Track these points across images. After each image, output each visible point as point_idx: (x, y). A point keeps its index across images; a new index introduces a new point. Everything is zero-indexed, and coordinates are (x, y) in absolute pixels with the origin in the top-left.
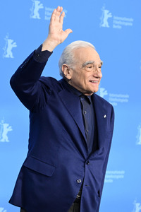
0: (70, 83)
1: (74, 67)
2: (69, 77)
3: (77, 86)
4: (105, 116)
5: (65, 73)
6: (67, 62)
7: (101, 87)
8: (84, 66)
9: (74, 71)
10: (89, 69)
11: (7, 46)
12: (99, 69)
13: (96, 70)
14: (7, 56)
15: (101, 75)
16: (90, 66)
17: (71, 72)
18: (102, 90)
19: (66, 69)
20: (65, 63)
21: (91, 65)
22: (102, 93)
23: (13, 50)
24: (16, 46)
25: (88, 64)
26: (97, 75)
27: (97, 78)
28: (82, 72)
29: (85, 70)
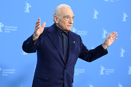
0: (57, 25)
1: (60, 18)
2: (57, 22)
3: (61, 27)
4: (74, 42)
6: (57, 14)
7: (73, 27)
8: (64, 17)
9: (60, 20)
10: (66, 19)
11: (26, 7)
12: (72, 19)
13: (70, 19)
14: (26, 12)
15: (72, 22)
16: (67, 17)
17: (58, 20)
18: (74, 29)
19: (56, 18)
20: (55, 15)
21: (68, 17)
23: (29, 9)
24: (31, 7)
25: (66, 16)
26: (71, 22)
27: (71, 23)
28: (63, 21)
29: (65, 19)
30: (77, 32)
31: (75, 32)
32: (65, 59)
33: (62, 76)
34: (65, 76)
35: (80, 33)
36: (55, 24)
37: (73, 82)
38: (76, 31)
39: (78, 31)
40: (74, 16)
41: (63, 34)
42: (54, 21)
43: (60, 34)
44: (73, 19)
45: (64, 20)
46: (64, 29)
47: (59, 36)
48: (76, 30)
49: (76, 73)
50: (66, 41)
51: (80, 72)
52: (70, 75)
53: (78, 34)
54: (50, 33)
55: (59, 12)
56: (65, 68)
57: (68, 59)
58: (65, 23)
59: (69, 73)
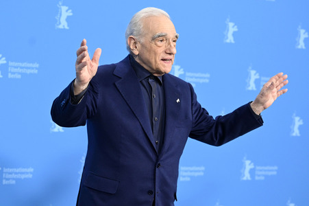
0: (137, 60)
1: (142, 40)
2: (136, 52)
3: (145, 63)
4: (178, 101)
5: (131, 47)
6: (135, 32)
7: (176, 64)
8: (154, 39)
9: (143, 45)
10: (159, 43)
11: (61, 15)
12: (173, 44)
13: (169, 44)
14: (61, 27)
15: (174, 51)
16: (161, 38)
17: (138, 46)
18: (177, 67)
19: (133, 41)
20: (132, 34)
21: (163, 38)
22: (177, 72)
23: (68, 19)
24: (71, 14)
25: (159, 36)
26: (170, 50)
27: (170, 54)
28: (151, 47)
29: (156, 44)
30: (184, 75)
31: (180, 75)
32: (157, 143)
33: (150, 185)
34: (157, 183)
35: (192, 77)
36: (131, 57)
37: (176, 198)
38: (182, 73)
39: (188, 74)
40: (176, 37)
41: (150, 80)
42: (129, 48)
43: (144, 81)
44: (175, 43)
45: (153, 45)
46: (154, 68)
47: (141, 85)
48: (182, 70)
49: (184, 177)
50: (158, 99)
51: (193, 174)
52: (169, 180)
53: (187, 80)
54: (121, 78)
55: (142, 26)
56: (156, 165)
57: (163, 143)
58: (156, 54)
59: (167, 177)
